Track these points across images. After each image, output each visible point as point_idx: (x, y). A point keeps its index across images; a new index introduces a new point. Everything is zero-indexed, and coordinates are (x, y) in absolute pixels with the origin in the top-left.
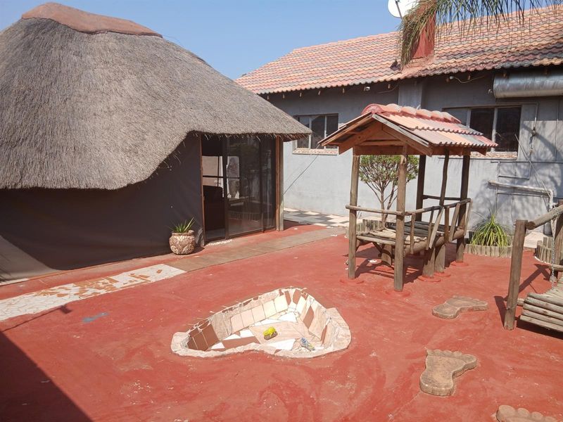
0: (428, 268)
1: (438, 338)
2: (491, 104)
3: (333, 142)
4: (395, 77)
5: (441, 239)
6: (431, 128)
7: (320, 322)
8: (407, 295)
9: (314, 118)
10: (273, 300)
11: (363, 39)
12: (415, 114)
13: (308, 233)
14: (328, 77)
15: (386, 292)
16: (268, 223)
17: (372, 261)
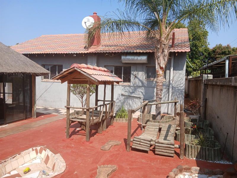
0: (100, 130)
1: (102, 160)
2: (121, 65)
3: (58, 78)
4: (86, 52)
5: (104, 117)
6: (99, 74)
7: (52, 161)
8: (91, 143)
9: (51, 66)
10: (29, 153)
11: (73, 35)
12: (92, 68)
13: (49, 118)
14: (57, 49)
15: (83, 143)
16: (28, 115)
17: (78, 129)
